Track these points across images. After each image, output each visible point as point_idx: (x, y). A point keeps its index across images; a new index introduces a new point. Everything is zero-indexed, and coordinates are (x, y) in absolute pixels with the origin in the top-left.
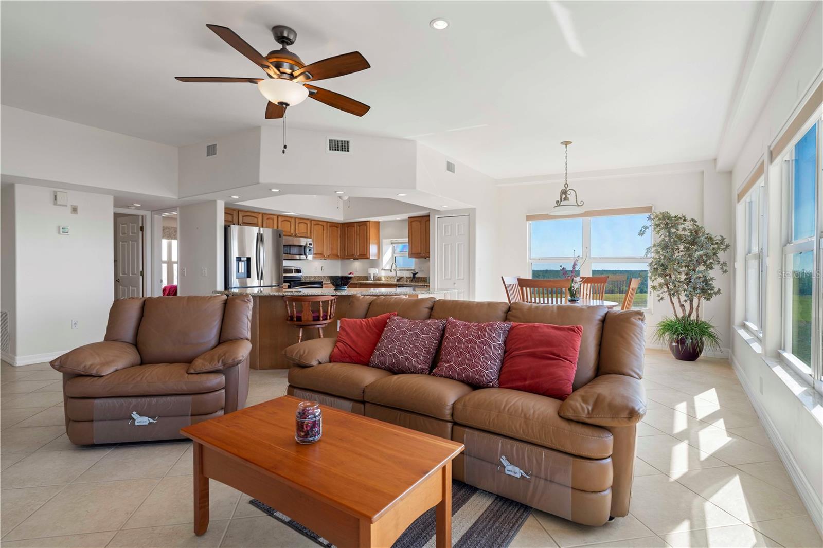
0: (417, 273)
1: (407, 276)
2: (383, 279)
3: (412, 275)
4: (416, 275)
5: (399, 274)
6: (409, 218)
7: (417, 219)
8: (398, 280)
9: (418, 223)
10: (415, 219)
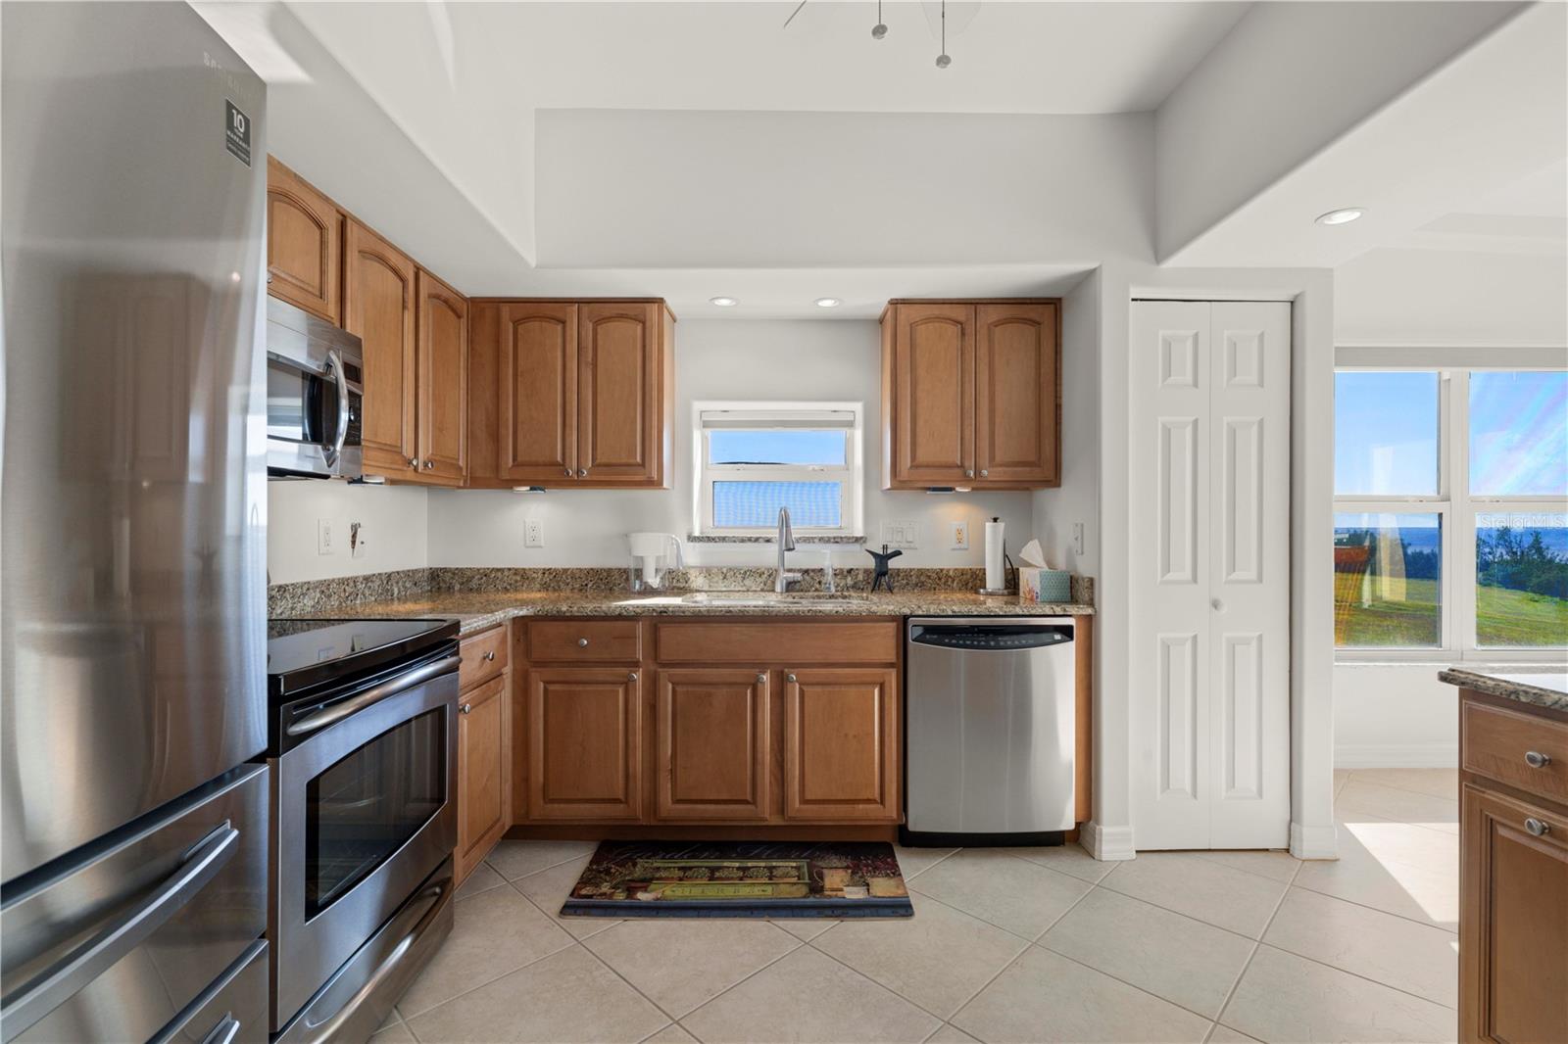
0: (898, 553)
1: (837, 566)
2: (697, 581)
3: (871, 563)
4: (893, 564)
5: (804, 557)
6: (894, 303)
7: (947, 311)
8: (790, 586)
9: (952, 330)
10: (935, 310)
